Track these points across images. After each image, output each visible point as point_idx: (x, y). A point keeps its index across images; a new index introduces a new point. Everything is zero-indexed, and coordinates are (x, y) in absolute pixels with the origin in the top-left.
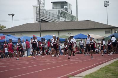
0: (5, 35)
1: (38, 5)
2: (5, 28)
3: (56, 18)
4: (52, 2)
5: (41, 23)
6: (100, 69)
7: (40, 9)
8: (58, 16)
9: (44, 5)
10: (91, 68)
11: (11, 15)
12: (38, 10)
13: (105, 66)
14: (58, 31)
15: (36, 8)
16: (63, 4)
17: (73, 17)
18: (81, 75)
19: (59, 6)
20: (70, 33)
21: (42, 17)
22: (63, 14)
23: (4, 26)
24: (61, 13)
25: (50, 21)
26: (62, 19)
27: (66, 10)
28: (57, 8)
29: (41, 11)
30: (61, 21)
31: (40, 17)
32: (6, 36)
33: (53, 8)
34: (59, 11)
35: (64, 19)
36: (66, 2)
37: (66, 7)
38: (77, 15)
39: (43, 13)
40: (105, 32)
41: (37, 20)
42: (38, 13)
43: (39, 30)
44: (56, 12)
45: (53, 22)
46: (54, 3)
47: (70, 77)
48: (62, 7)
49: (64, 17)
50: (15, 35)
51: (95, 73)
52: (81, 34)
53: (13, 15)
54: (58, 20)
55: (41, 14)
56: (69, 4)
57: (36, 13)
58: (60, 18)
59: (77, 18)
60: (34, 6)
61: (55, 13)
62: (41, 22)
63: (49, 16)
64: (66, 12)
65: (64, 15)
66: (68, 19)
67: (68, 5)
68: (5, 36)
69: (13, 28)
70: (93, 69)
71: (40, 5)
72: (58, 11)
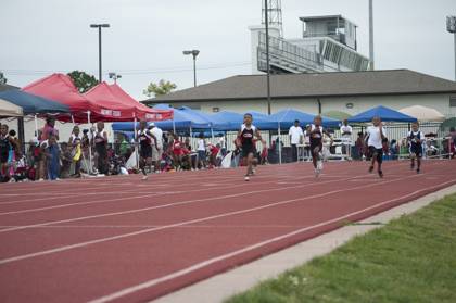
0: (172, 109)
1: (264, 27)
2: (173, 91)
3: (312, 64)
4: (301, 19)
5: (271, 77)
6: (432, 204)
7: (267, 38)
8: (318, 56)
9: (279, 27)
10: (406, 201)
11: (189, 53)
12: (263, 40)
13: (446, 197)
14: (318, 99)
15: (256, 33)
16: (331, 23)
17: (360, 59)
18: (375, 221)
19: (322, 29)
20: (350, 105)
21: (273, 60)
22: (333, 53)
23: (171, 83)
24: (328, 49)
25: (296, 69)
26: (329, 66)
27: (342, 39)
28: (315, 36)
29: (271, 43)
30: (326, 69)
31: (268, 60)
32: (175, 110)
33: (304, 33)
34: (322, 43)
35: (335, 66)
36: (340, 18)
37: (342, 31)
38: (372, 54)
39: (276, 48)
40: (448, 103)
41: (259, 69)
42: (263, 47)
43: (266, 96)
44: (314, 44)
45: (305, 73)
46: (306, 20)
47: (347, 225)
48: (331, 31)
49: (334, 61)
50: (199, 108)
51: (416, 214)
52: (382, 108)
53: (195, 53)
54: (318, 69)
55: (271, 49)
56: (350, 24)
57: (259, 49)
58: (325, 62)
59: (372, 64)
60: (253, 29)
61: (312, 50)
62: (272, 72)
63: (293, 57)
65: (335, 55)
66: (347, 66)
67: (347, 26)
68: (171, 112)
69: (196, 89)
70: (411, 203)
71: (269, 26)
72: (318, 44)
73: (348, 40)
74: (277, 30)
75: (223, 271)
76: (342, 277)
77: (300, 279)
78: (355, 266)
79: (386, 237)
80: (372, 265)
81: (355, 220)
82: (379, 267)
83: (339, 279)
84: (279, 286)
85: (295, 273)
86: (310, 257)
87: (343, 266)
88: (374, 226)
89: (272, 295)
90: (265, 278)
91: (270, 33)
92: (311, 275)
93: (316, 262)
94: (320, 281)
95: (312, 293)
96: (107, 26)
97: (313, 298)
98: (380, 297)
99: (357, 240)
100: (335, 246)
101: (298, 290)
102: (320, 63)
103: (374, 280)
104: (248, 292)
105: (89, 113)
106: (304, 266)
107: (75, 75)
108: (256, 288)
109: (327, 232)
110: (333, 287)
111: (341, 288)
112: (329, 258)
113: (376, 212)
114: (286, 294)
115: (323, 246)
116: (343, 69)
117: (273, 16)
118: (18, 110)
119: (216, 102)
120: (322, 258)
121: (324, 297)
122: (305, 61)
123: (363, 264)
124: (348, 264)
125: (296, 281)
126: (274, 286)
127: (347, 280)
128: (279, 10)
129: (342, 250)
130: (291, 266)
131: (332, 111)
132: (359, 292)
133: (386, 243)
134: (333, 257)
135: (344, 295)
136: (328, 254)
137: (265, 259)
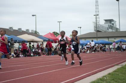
4: (104, 20)
5: (98, 33)
8: (108, 28)
14: (108, 37)
16: (110, 21)
17: (117, 29)
20: (115, 39)
22: (111, 27)
24: (110, 26)
25: (103, 31)
26: (110, 30)
27: (113, 24)
28: (107, 23)
29: (97, 25)
31: (97, 29)
33: (105, 23)
35: (112, 30)
36: (113, 20)
37: (113, 22)
38: (120, 27)
39: (98, 26)
41: (95, 31)
42: (96, 26)
43: (96, 37)
45: (105, 32)
46: (105, 20)
48: (110, 23)
49: (111, 29)
52: (122, 39)
53: (80, 28)
54: (108, 31)
56: (115, 21)
57: (95, 26)
59: (120, 30)
60: (93, 22)
61: (106, 27)
63: (102, 28)
64: (113, 26)
65: (112, 28)
69: (81, 35)
72: (108, 25)
73: (114, 24)
74: (99, 22)
75: (89, 76)
76: (115, 77)
77: (106, 78)
78: (118, 75)
79: (124, 68)
80: (122, 74)
81: (117, 65)
82: (124, 75)
83: (115, 78)
84: (102, 79)
85: (105, 76)
86: (108, 73)
87: (115, 75)
88: (122, 66)
89: (100, 81)
90: (99, 78)
91: (97, 23)
92: (109, 77)
93: (109, 74)
94: (111, 78)
95: (109, 81)
96: (61, 22)
97: (109, 82)
98: (124, 82)
99: (118, 69)
100: (113, 70)
101: (106, 80)
102: (108, 30)
103: (122, 78)
104: (95, 81)
105: (57, 41)
106: (107, 75)
107: (54, 32)
108: (97, 80)
109: (112, 67)
110: (113, 80)
111: (115, 80)
112: (112, 73)
113: (122, 63)
114: (103, 81)
115: (111, 70)
116: (113, 31)
117: (98, 19)
118: (42, 40)
119: (85, 38)
120: (111, 73)
121: (112, 82)
122: (105, 29)
123: (120, 74)
124: (117, 74)
125: (105, 78)
126: (101, 79)
127: (117, 78)
128: (99, 18)
129: (115, 71)
130: (104, 75)
131: (111, 40)
132: (119, 81)
133: (125, 70)
134: (113, 73)
135: (116, 81)
136: (112, 72)
137: (98, 73)
